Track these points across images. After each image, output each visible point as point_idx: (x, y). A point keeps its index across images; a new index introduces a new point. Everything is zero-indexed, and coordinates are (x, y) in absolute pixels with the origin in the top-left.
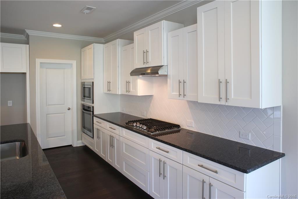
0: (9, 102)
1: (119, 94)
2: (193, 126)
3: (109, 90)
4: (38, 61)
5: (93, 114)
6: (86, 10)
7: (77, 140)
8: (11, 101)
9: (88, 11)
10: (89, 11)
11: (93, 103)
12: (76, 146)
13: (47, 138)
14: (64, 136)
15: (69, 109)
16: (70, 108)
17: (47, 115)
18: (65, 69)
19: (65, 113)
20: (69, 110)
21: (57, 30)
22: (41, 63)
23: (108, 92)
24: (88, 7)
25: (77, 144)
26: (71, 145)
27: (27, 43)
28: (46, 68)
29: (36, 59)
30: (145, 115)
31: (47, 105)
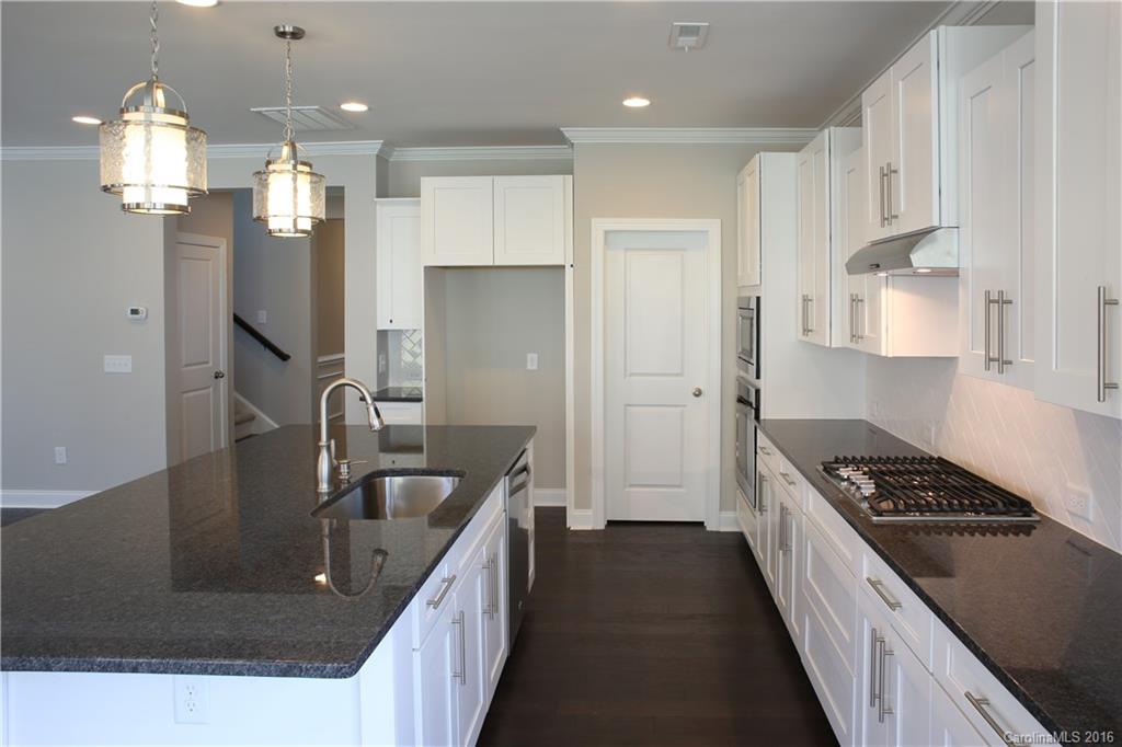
0: (529, 356)
1: (833, 346)
2: (1091, 519)
3: (806, 331)
4: (599, 226)
5: (757, 417)
6: (681, 39)
7: (721, 509)
8: (536, 356)
9: (690, 40)
10: (695, 38)
11: (758, 377)
12: (714, 529)
13: (625, 487)
14: (679, 486)
15: (698, 394)
16: (702, 388)
17: (628, 408)
18: (684, 250)
19: (684, 406)
20: (697, 396)
21: (636, 118)
22: (606, 232)
23: (804, 338)
24: (682, 27)
25: (720, 521)
26: (702, 523)
27: (566, 168)
28: (626, 250)
29: (593, 220)
30: (933, 442)
31: (628, 373)
